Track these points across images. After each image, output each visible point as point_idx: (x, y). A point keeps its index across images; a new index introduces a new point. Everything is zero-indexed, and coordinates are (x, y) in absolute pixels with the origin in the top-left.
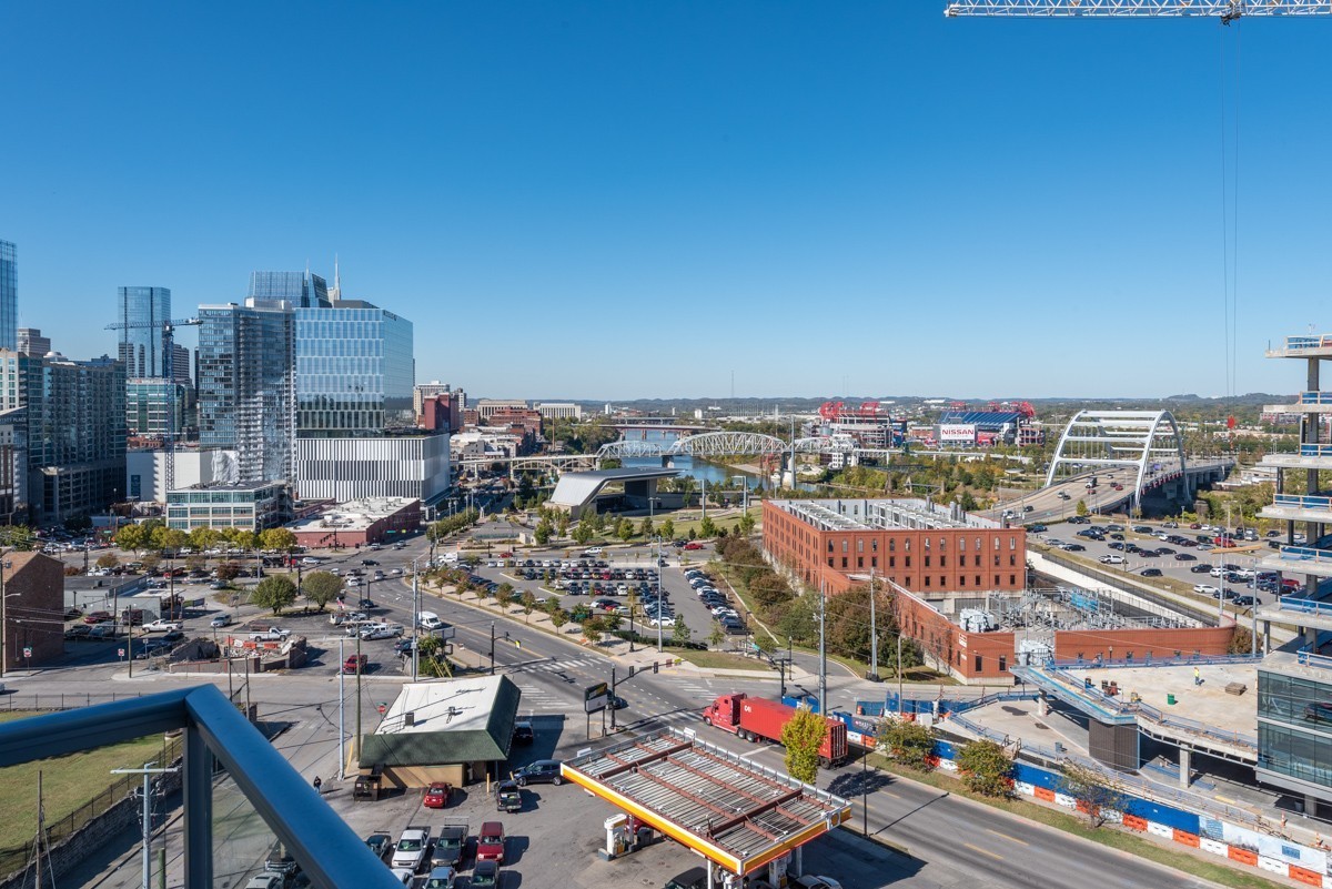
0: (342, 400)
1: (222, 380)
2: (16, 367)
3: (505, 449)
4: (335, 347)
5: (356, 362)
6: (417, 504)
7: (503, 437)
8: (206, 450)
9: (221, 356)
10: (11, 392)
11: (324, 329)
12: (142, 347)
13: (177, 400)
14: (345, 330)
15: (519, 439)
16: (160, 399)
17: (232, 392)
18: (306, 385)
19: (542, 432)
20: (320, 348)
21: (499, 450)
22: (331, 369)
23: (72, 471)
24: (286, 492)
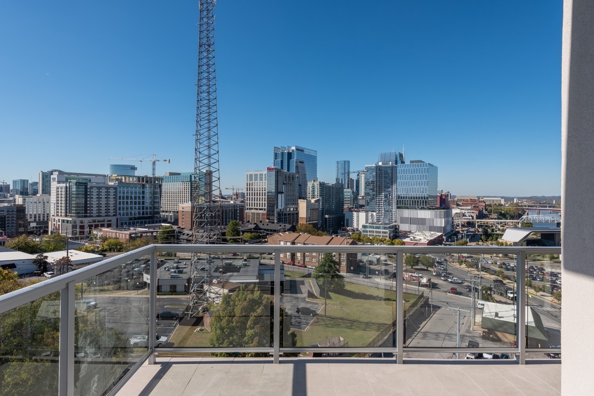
0: (413, 196)
1: (372, 189)
2: (319, 186)
3: (472, 216)
4: (410, 177)
5: (418, 182)
6: (442, 235)
7: (469, 211)
8: (367, 212)
9: (372, 181)
10: (318, 193)
11: (407, 171)
12: (342, 179)
13: (352, 196)
14: (414, 171)
15: (477, 212)
16: (348, 195)
17: (375, 193)
18: (400, 191)
19: (486, 210)
20: (405, 178)
21: (469, 216)
22: (409, 185)
23: (331, 217)
24: (397, 227)
